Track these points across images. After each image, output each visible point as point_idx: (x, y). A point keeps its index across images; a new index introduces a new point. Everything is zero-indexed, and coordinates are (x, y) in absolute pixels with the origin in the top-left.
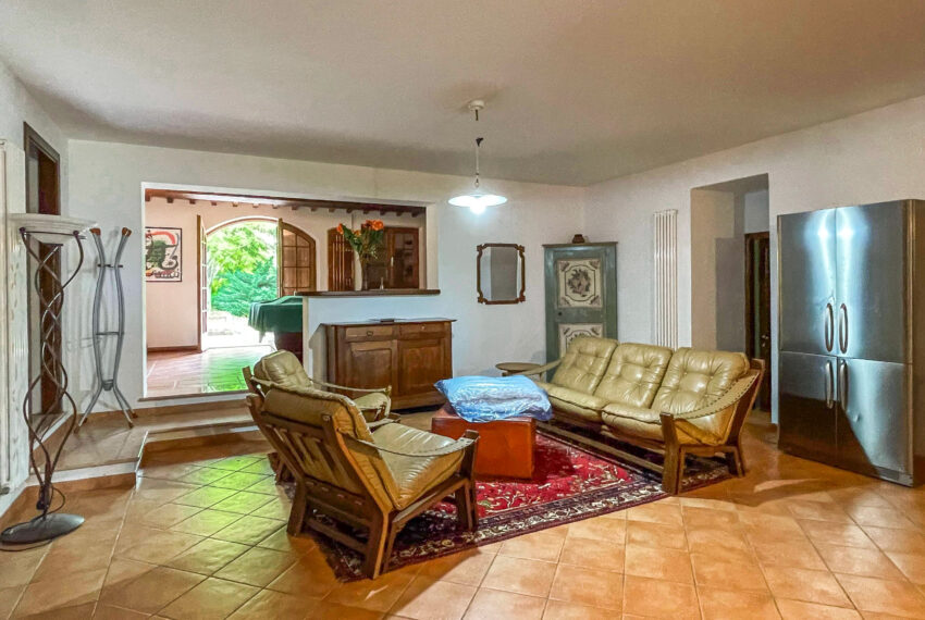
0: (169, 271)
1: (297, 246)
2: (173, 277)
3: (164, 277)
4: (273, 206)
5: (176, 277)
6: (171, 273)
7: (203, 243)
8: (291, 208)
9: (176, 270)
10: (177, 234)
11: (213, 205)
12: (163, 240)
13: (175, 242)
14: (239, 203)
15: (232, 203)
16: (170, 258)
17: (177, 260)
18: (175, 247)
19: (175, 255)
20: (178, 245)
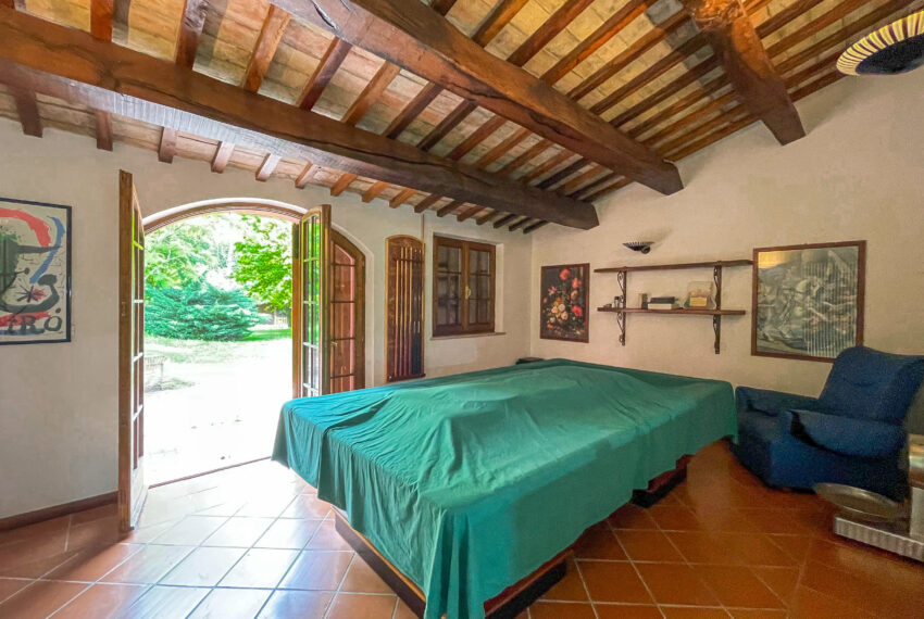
0: (25, 316)
1: (335, 264)
2: (42, 331)
3: (11, 332)
4: (297, 181)
5: (50, 329)
6: (34, 319)
7: (136, 248)
8: (329, 191)
9: (51, 312)
10: (54, 219)
11: (162, 159)
12: (8, 233)
13: (48, 239)
14: (228, 165)
15: (212, 162)
16: (32, 281)
17: (56, 285)
18: (48, 253)
19: (47, 273)
20: (57, 247)
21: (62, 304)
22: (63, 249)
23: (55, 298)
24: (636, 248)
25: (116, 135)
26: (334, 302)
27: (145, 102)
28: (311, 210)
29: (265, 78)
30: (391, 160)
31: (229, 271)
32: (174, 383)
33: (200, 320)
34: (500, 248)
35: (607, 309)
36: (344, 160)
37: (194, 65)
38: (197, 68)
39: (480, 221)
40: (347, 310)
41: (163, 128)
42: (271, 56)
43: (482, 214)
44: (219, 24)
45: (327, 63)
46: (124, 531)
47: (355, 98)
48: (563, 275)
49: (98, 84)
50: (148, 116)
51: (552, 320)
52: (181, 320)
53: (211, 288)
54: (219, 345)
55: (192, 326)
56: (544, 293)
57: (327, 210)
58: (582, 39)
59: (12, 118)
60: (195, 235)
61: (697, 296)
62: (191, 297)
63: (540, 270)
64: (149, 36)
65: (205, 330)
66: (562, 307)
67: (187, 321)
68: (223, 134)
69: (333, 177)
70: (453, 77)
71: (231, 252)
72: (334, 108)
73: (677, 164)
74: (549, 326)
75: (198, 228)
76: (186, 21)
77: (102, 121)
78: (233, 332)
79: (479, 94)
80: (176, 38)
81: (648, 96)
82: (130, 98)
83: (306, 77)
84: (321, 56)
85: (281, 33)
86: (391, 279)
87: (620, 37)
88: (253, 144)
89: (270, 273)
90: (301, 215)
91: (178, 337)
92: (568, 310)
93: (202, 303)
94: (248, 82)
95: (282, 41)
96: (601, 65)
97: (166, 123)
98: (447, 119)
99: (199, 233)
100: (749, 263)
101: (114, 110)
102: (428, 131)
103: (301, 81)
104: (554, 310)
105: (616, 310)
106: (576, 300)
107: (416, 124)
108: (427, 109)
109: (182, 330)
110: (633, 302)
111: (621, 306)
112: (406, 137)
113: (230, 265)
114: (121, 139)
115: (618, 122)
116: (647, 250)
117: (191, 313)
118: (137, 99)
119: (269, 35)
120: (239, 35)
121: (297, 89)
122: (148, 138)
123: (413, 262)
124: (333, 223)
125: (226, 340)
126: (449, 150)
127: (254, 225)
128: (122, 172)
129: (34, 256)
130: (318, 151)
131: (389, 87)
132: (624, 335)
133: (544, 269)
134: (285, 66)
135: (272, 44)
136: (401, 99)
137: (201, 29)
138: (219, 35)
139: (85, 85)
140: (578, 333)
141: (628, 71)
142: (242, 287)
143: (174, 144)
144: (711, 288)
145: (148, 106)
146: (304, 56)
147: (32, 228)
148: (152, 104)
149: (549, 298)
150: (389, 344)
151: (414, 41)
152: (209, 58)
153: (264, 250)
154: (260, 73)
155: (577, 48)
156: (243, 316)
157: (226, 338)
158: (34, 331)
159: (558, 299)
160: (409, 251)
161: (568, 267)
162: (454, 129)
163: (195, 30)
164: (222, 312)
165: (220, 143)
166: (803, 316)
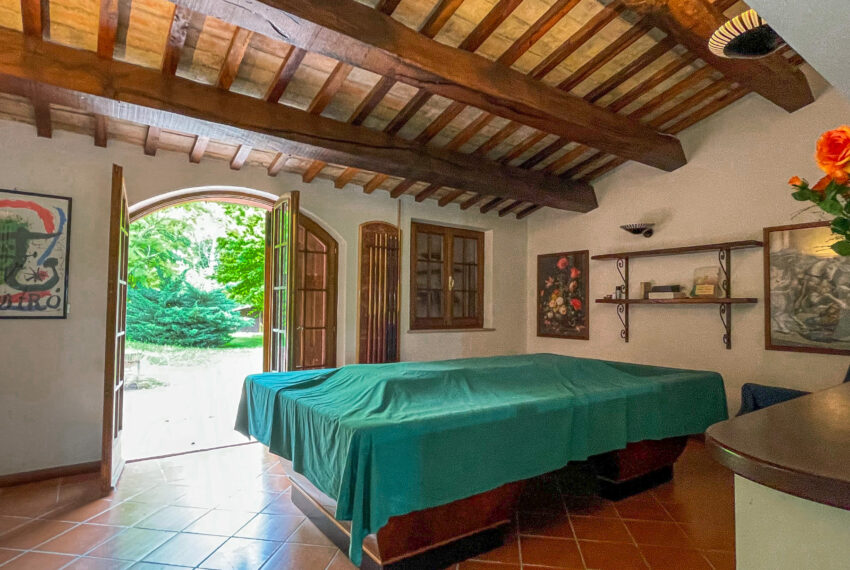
1: (306, 251)
2: (44, 308)
3: (20, 308)
4: (269, 169)
5: (51, 307)
6: (39, 297)
7: (123, 233)
8: (300, 177)
9: (53, 291)
10: (58, 209)
11: (147, 153)
12: (22, 222)
13: (53, 227)
14: (204, 156)
15: (190, 153)
16: (39, 263)
17: (56, 268)
18: (52, 239)
19: (51, 256)
20: (59, 233)
21: (61, 284)
22: (64, 235)
23: (56, 279)
24: (636, 231)
25: (110, 134)
26: (305, 290)
27: (136, 106)
28: (283, 197)
29: (237, 77)
30: (354, 146)
31: (210, 271)
32: (150, 383)
33: (178, 323)
34: (489, 235)
35: (608, 300)
36: (309, 148)
37: (178, 70)
38: (179, 74)
39: (465, 206)
40: (319, 299)
41: (149, 127)
42: (240, 59)
43: (464, 198)
44: (198, 37)
45: (290, 61)
46: (106, 490)
47: (318, 89)
48: (560, 264)
49: (103, 95)
50: (138, 117)
51: (550, 315)
52: (159, 324)
53: (191, 289)
54: (198, 352)
55: (168, 331)
56: (541, 286)
57: (296, 196)
58: (532, 23)
59: (29, 123)
60: (176, 229)
61: (704, 284)
62: (170, 298)
63: (536, 259)
64: (140, 51)
65: (182, 335)
66: (560, 300)
67: (164, 325)
68: (198, 129)
69: (303, 164)
70: (400, 69)
71: (213, 250)
72: (299, 99)
73: (678, 137)
74: (546, 322)
75: (179, 222)
76: (172, 39)
77: (100, 123)
78: (213, 338)
79: (428, 82)
80: (162, 51)
81: (619, 70)
82: (125, 104)
83: (272, 74)
84: (284, 55)
85: (248, 40)
86: (364, 266)
87: (570, 17)
88: (224, 137)
89: (253, 273)
90: (273, 202)
91: (155, 342)
92: (566, 303)
93: (180, 305)
94: (221, 82)
95: (250, 45)
96: (559, 44)
97: (152, 122)
98: (409, 104)
99: (179, 227)
100: (759, 244)
101: (112, 115)
102: (393, 115)
103: (267, 77)
104: (551, 305)
105: (618, 301)
106: (575, 292)
107: (379, 109)
108: (388, 95)
109: (160, 334)
110: (635, 292)
111: (624, 297)
112: (371, 123)
113: (212, 264)
114: (114, 136)
115: (592, 98)
116: (649, 233)
117: (169, 316)
118: (131, 105)
119: (238, 43)
120: (213, 44)
121: (264, 84)
122: (135, 135)
123: (388, 250)
124: (301, 208)
125: (205, 347)
126: (418, 133)
127: (238, 219)
128: (115, 166)
129: (42, 241)
130: (283, 140)
131: (349, 77)
132: (627, 330)
133: (540, 257)
134: (253, 66)
135: (241, 50)
136: (363, 88)
137: (182, 43)
138: (197, 46)
139: (91, 96)
140: (578, 329)
141: (590, 47)
142: (224, 287)
143: (157, 139)
144: (719, 274)
145: (139, 110)
146: (269, 57)
147: (41, 217)
148: (142, 108)
149: (546, 290)
150: (361, 335)
151: (359, 42)
152: (189, 64)
153: (248, 246)
154: (231, 73)
155: (528, 31)
156: (223, 319)
157: (207, 344)
158: (38, 308)
159: (556, 291)
160: (383, 238)
161: (566, 255)
162: (418, 113)
163: (178, 44)
164: (202, 315)
165: (196, 137)
166: (820, 303)
